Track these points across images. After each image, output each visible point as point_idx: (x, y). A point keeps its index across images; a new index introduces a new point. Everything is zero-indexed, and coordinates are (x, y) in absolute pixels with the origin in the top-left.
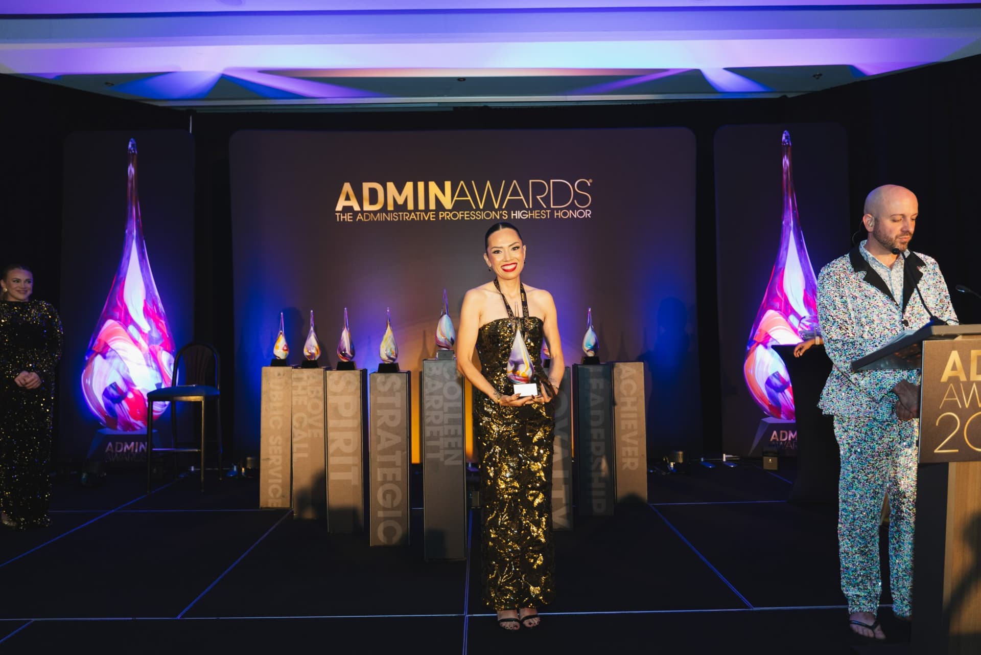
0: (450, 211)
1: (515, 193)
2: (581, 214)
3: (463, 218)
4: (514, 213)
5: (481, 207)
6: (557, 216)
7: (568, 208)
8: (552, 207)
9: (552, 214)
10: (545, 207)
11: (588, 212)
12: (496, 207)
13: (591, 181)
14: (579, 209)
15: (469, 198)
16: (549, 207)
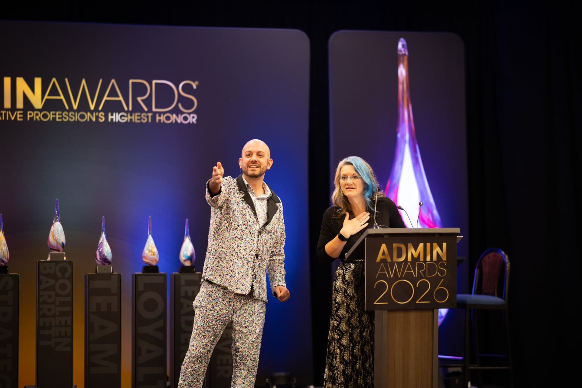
0: (40, 111)
1: (113, 93)
2: (185, 119)
3: (54, 119)
4: (112, 115)
5: (75, 107)
6: (160, 120)
7: (171, 112)
8: (154, 109)
9: (154, 118)
10: (146, 109)
11: (193, 117)
12: (92, 107)
13: (197, 83)
14: (182, 113)
15: (62, 97)
16: (150, 110)
